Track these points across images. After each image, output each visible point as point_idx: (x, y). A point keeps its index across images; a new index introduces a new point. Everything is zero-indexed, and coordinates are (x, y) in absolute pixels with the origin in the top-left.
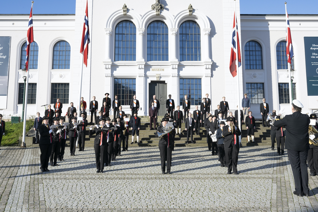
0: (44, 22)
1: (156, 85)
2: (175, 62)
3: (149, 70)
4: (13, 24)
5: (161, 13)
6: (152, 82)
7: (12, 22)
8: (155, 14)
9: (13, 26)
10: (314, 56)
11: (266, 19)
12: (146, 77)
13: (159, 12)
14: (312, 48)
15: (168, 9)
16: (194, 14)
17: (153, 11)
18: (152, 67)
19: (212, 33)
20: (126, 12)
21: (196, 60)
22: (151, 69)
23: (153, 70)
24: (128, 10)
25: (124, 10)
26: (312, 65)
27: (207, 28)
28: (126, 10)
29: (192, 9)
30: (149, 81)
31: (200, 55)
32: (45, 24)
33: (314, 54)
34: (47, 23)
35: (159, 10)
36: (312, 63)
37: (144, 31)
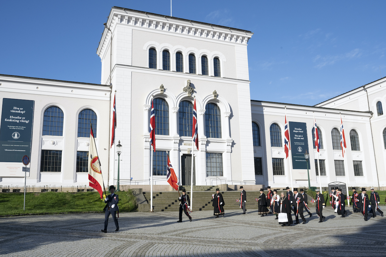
0: (71, 89)
1: (186, 158)
2: (204, 139)
3: (182, 145)
4: (37, 88)
5: (192, 95)
6: (184, 154)
7: (36, 86)
8: (187, 95)
9: (37, 90)
10: (296, 137)
11: (262, 105)
12: (179, 150)
13: (191, 94)
14: (294, 131)
15: (196, 92)
16: (217, 99)
17: (185, 93)
18: (184, 142)
19: (231, 116)
20: (163, 92)
21: (218, 137)
22: (183, 143)
23: (185, 144)
24: (165, 90)
25: (162, 90)
26: (295, 144)
27: (227, 111)
28: (163, 90)
29: (217, 95)
30: (181, 154)
31: (221, 133)
32: (72, 91)
33: (296, 136)
34: (74, 90)
35: (190, 93)
36: (295, 143)
37: (178, 110)
